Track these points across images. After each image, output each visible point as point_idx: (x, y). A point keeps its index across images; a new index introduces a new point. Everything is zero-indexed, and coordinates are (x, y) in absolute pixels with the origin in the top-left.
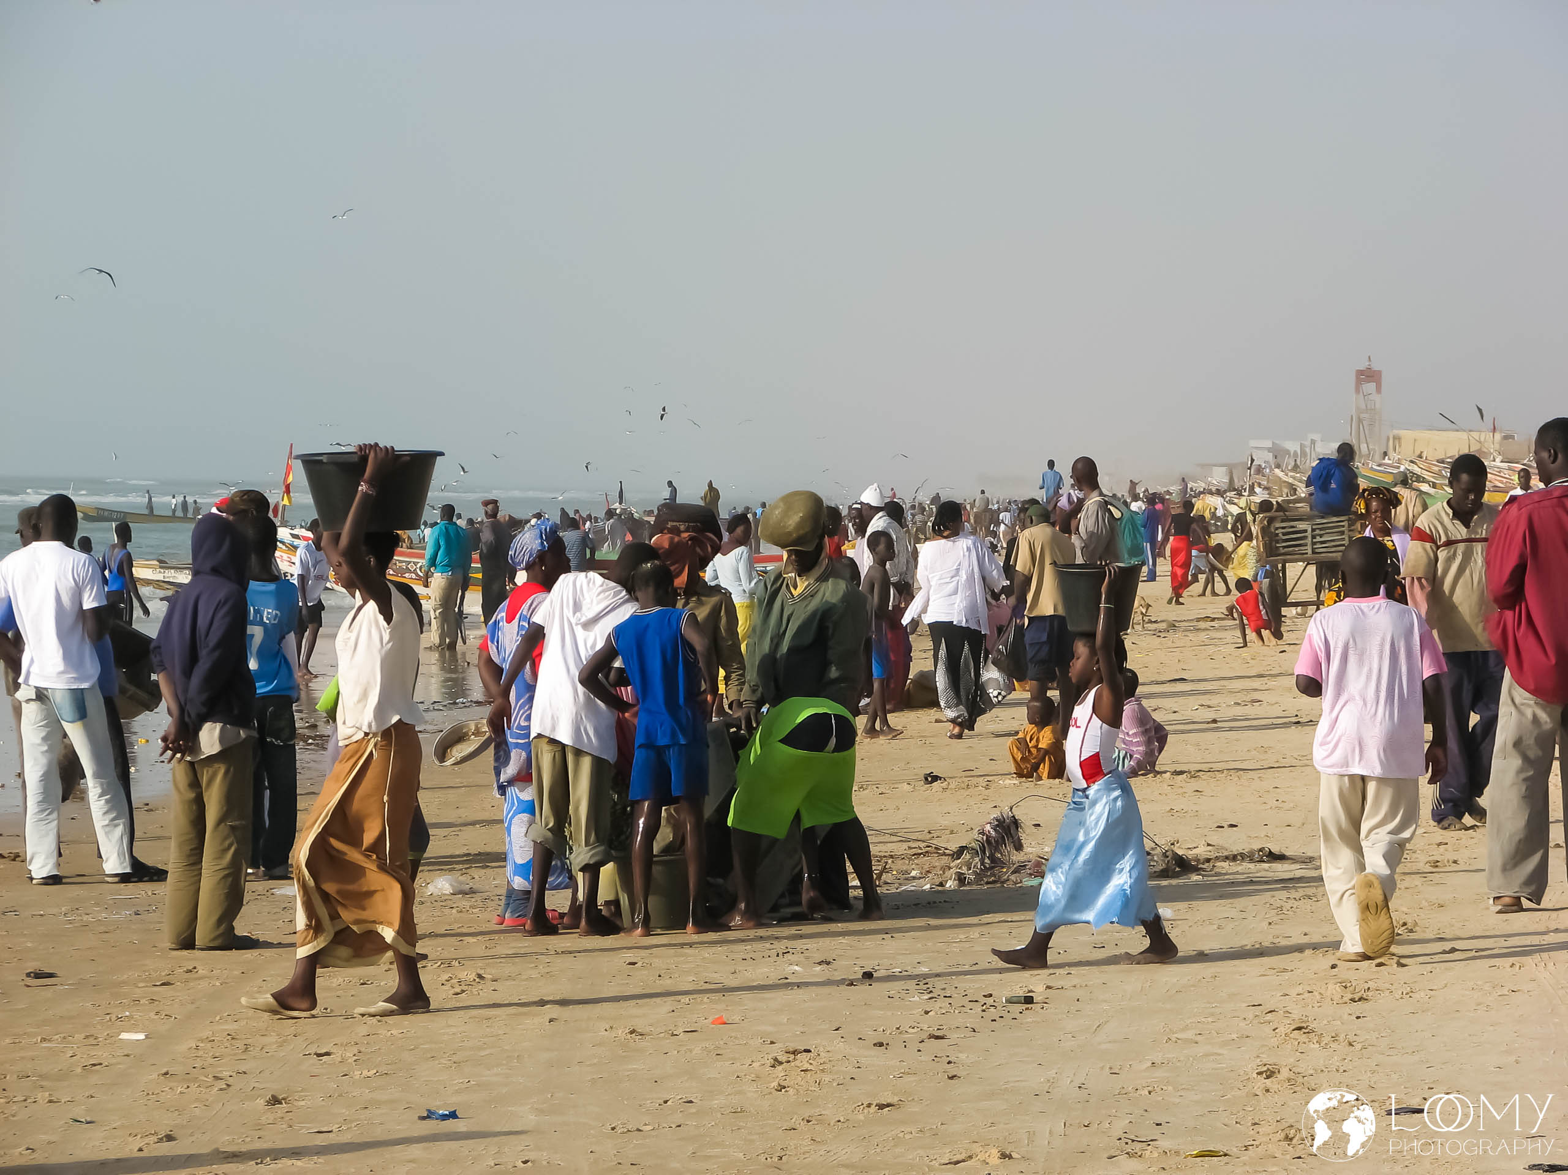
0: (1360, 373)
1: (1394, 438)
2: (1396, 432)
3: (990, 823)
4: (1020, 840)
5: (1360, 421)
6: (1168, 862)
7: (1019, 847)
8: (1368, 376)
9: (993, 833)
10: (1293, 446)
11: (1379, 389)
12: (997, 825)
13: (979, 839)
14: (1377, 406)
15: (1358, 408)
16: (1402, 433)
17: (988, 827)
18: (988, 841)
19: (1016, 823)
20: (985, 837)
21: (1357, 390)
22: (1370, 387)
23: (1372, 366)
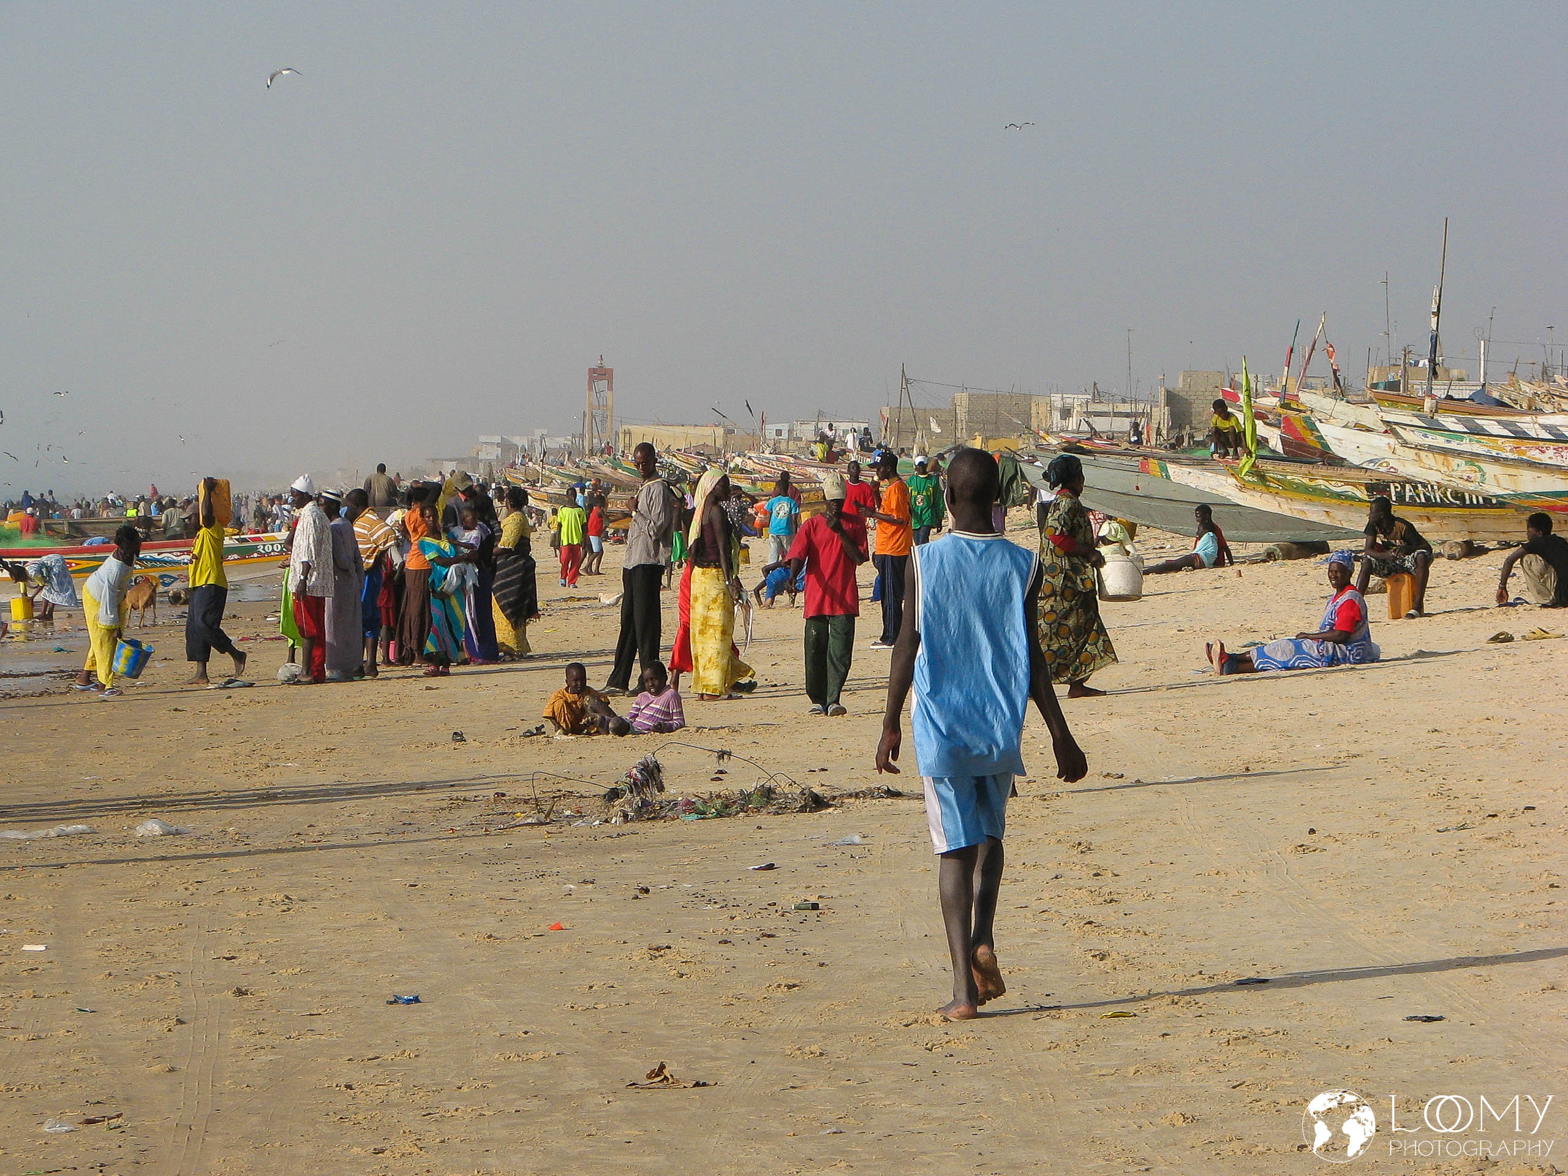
0: (592, 371)
1: (625, 433)
2: (626, 427)
3: (636, 767)
4: (661, 782)
5: (593, 416)
6: (805, 798)
7: (661, 789)
8: (600, 373)
9: (639, 776)
10: (520, 441)
11: (610, 388)
12: (642, 769)
13: (628, 781)
14: (610, 402)
15: (590, 405)
16: (632, 428)
17: (634, 771)
18: (635, 784)
19: (657, 767)
20: (632, 780)
21: (590, 389)
22: (603, 384)
23: (604, 364)
